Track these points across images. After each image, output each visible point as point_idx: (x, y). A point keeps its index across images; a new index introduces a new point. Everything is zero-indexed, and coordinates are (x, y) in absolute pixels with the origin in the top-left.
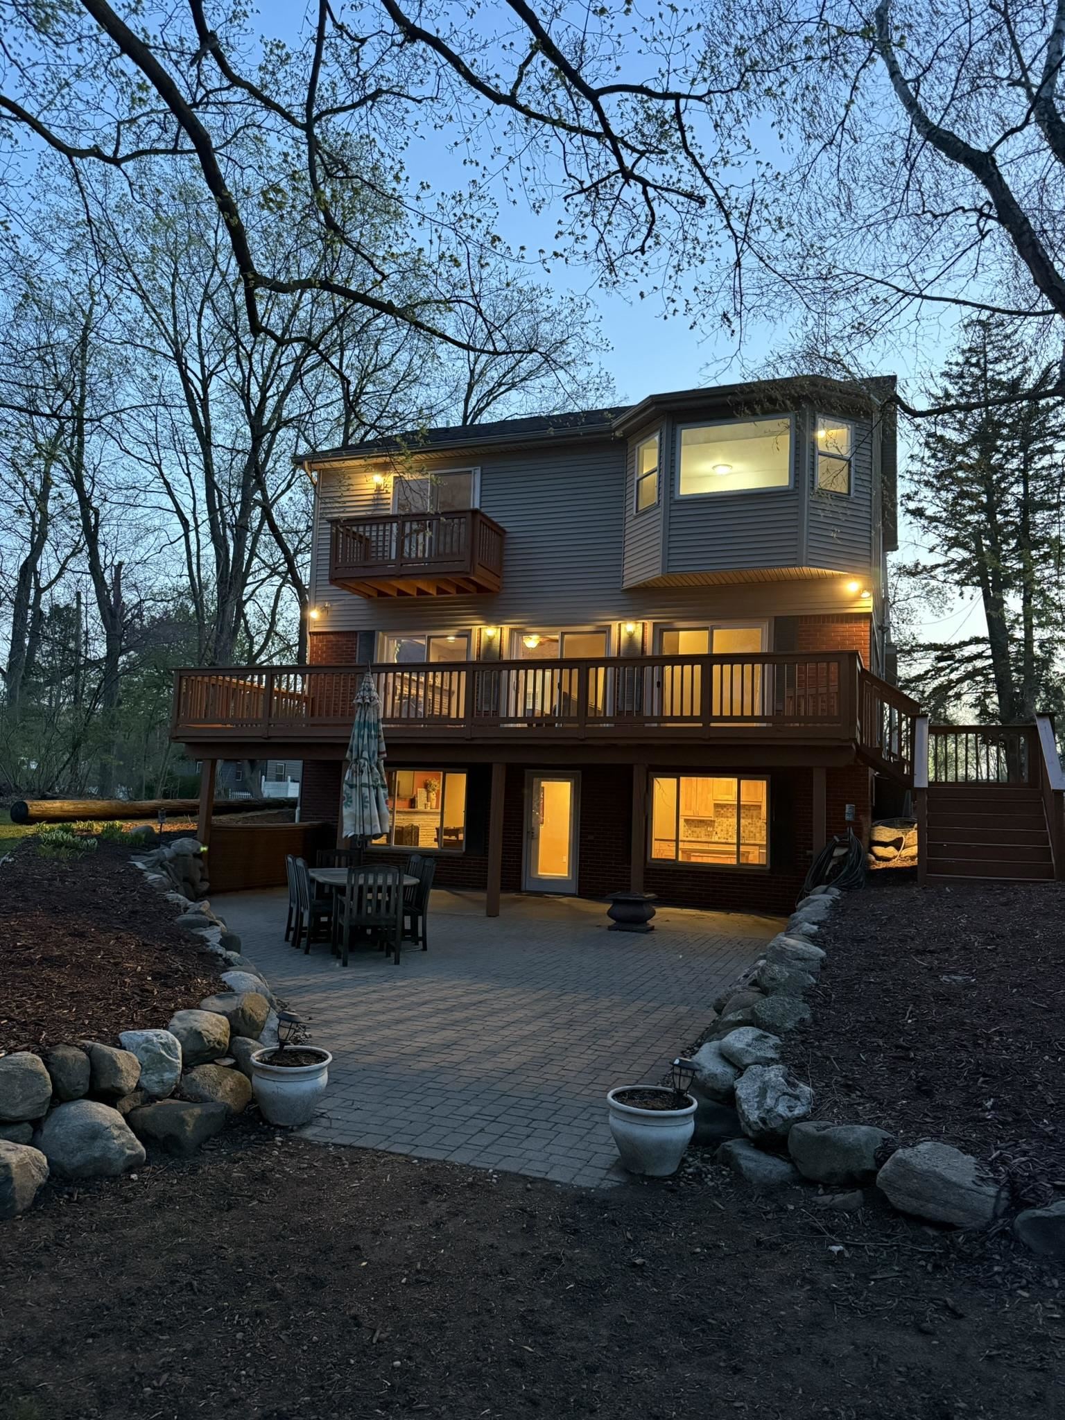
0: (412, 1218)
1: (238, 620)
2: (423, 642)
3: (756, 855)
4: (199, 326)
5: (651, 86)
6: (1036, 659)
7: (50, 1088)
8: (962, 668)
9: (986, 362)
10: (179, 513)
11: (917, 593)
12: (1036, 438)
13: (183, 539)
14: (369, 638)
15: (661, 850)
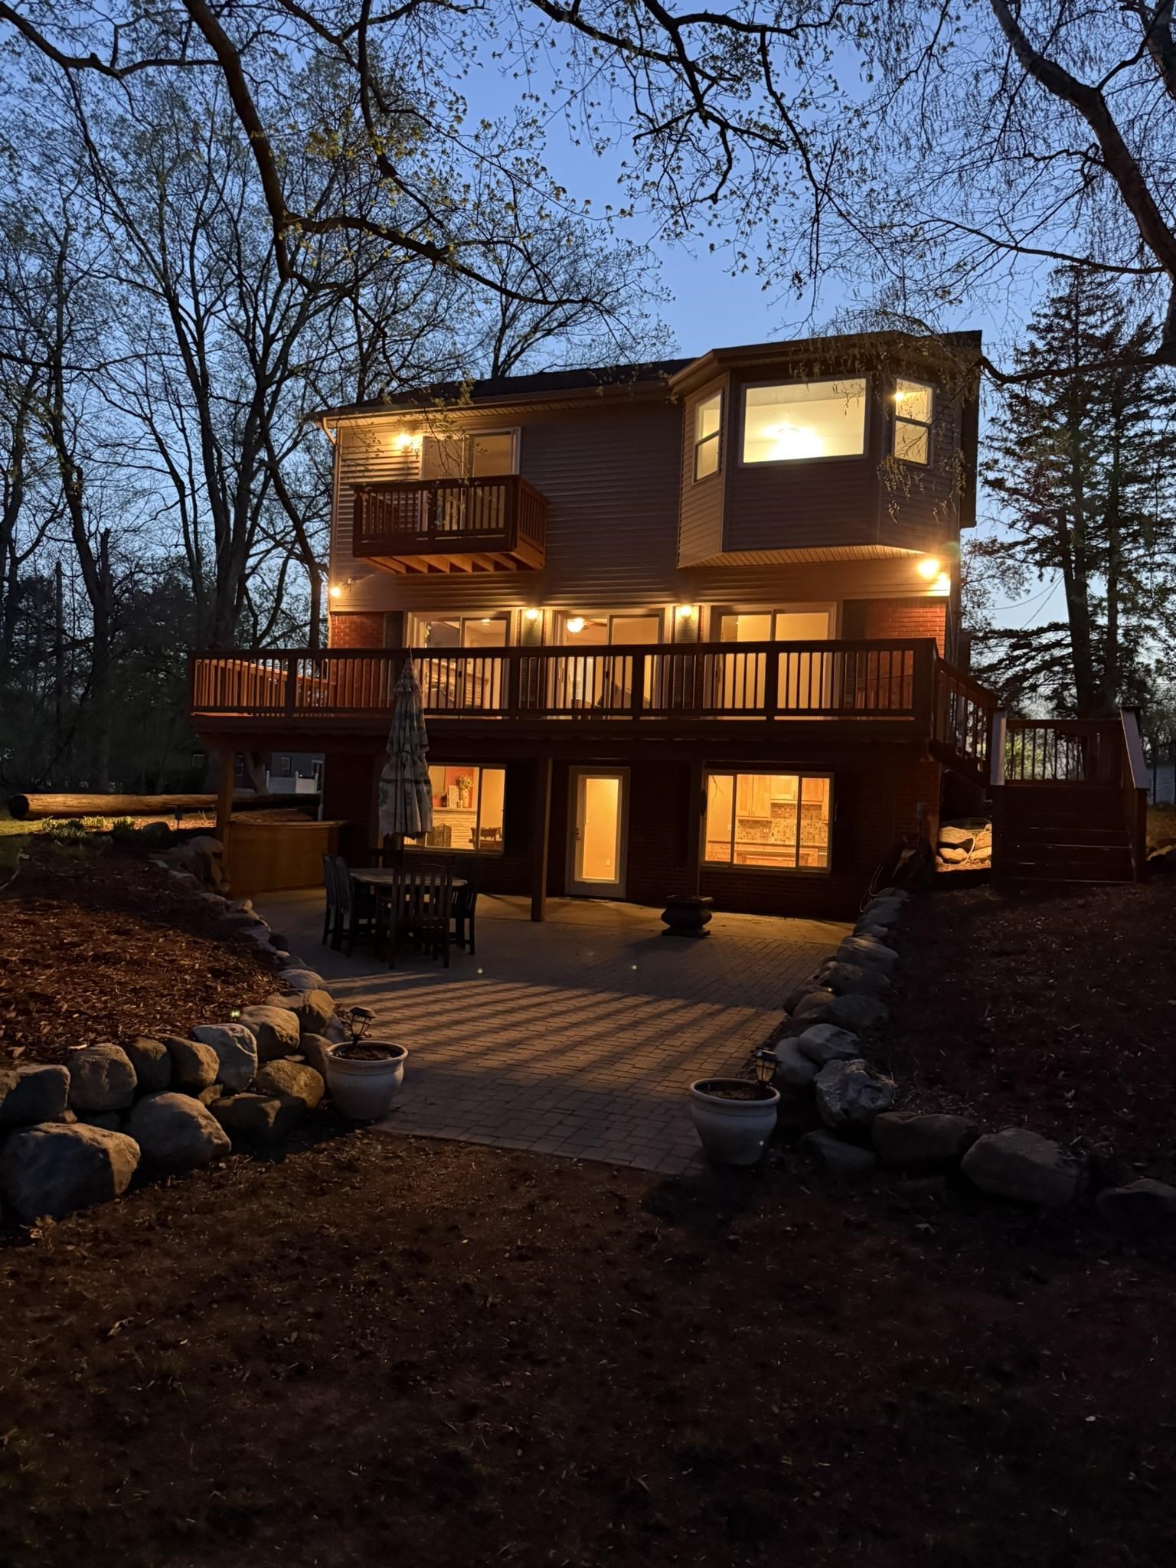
0: (505, 1202)
1: (240, 599)
2: (456, 625)
3: (817, 857)
4: (192, 256)
5: (733, 16)
6: (1120, 648)
7: (135, 1078)
8: (1039, 658)
9: (1077, 315)
10: (174, 473)
11: (990, 573)
12: (1127, 403)
13: (179, 505)
14: (398, 621)
15: (714, 852)
